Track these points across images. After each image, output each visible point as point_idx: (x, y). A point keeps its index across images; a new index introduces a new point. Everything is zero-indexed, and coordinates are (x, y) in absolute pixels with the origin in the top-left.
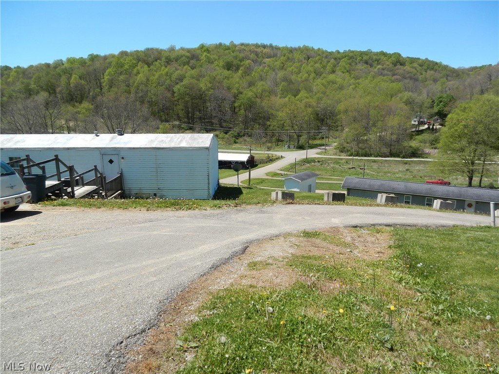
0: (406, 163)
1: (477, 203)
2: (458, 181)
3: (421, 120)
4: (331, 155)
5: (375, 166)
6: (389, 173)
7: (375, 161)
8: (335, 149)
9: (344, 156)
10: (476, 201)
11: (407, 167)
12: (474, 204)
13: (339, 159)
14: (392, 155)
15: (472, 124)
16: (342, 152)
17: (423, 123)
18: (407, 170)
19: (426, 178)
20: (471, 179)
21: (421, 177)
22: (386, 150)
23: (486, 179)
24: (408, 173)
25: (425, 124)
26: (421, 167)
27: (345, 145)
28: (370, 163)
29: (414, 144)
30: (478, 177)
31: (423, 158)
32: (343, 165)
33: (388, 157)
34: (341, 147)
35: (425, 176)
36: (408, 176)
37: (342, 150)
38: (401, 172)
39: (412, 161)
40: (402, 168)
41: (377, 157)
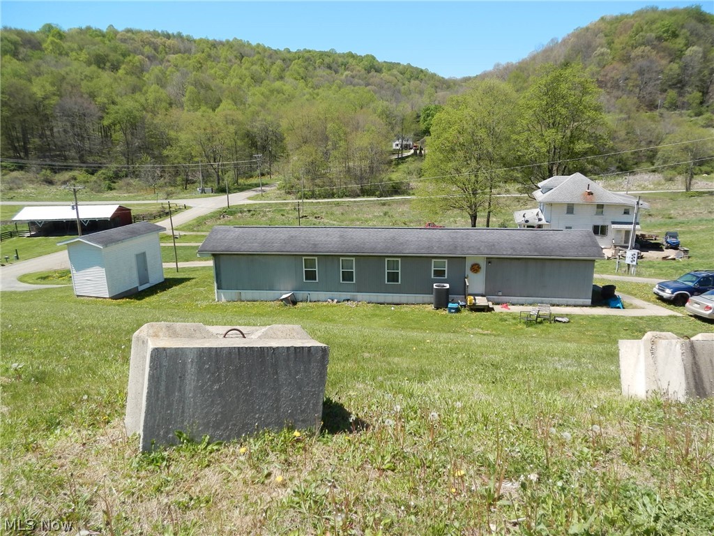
0: (384, 204)
2: (458, 225)
3: (405, 143)
4: (271, 200)
5: (337, 210)
6: (358, 220)
7: (338, 204)
8: (279, 189)
9: (293, 199)
10: (487, 258)
11: (385, 209)
12: (483, 265)
13: (283, 204)
14: (364, 192)
15: (469, 127)
16: (289, 193)
17: (407, 147)
18: (385, 214)
19: (412, 224)
20: (474, 218)
21: (405, 224)
22: (355, 186)
23: (494, 219)
24: (387, 219)
25: (411, 149)
26: (405, 208)
27: (294, 181)
28: (332, 207)
29: (397, 176)
30: (483, 216)
31: (409, 194)
32: (288, 213)
33: (359, 196)
34: (288, 185)
35: (411, 222)
36: (387, 222)
37: (290, 190)
38: (377, 217)
39: (393, 201)
40: (378, 211)
41: (342, 197)
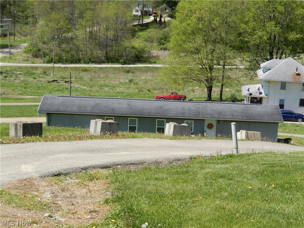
0: (128, 72)
1: (218, 122)
2: (195, 93)
3: (145, 9)
4: (19, 62)
5: (86, 76)
6: (106, 86)
7: (85, 70)
8: (25, 52)
9: (40, 63)
10: (217, 120)
11: (130, 76)
12: (215, 124)
13: (32, 68)
14: (109, 60)
16: (36, 56)
17: (146, 14)
18: (131, 81)
19: (155, 92)
20: (210, 90)
21: (149, 91)
22: (99, 53)
24: (132, 85)
25: (151, 15)
26: (147, 76)
27: (41, 45)
28: (79, 73)
29: (138, 43)
30: (218, 87)
31: (150, 63)
32: (40, 77)
33: (104, 62)
34: (35, 49)
35: (154, 89)
36: (133, 89)
37: (37, 54)
38: (123, 84)
39: (136, 68)
40: (124, 78)
41: (88, 63)
